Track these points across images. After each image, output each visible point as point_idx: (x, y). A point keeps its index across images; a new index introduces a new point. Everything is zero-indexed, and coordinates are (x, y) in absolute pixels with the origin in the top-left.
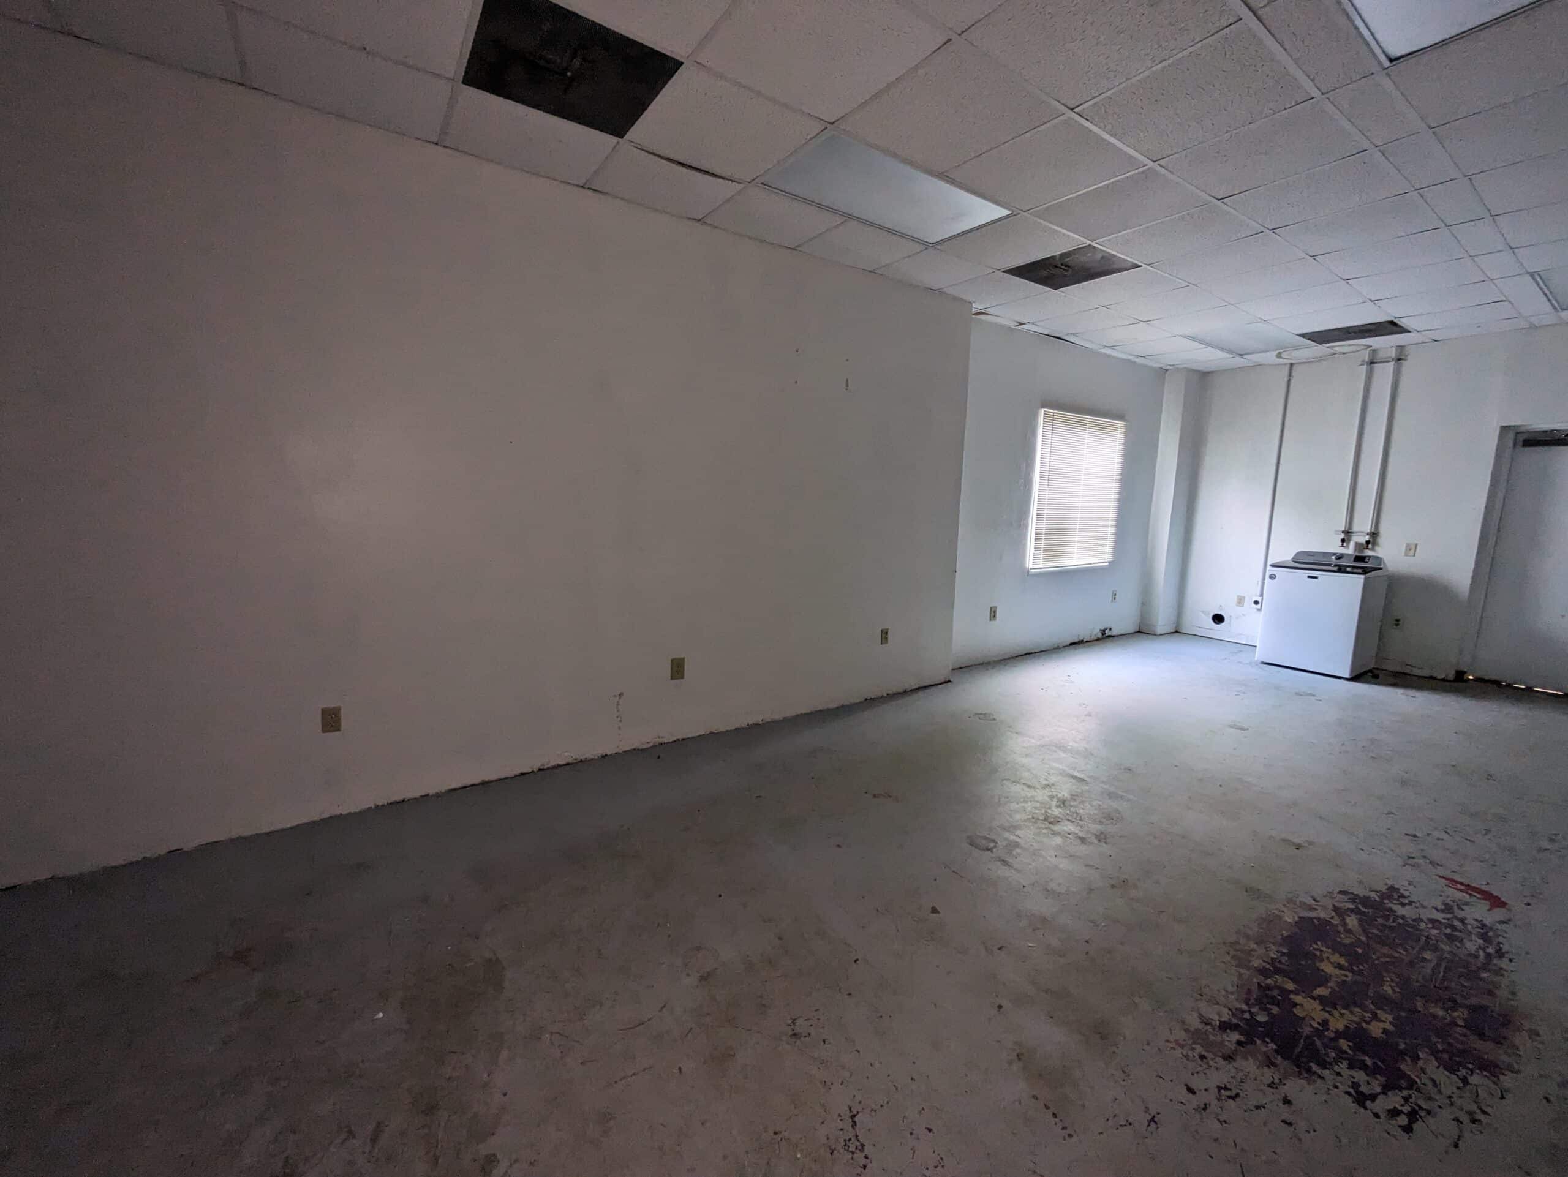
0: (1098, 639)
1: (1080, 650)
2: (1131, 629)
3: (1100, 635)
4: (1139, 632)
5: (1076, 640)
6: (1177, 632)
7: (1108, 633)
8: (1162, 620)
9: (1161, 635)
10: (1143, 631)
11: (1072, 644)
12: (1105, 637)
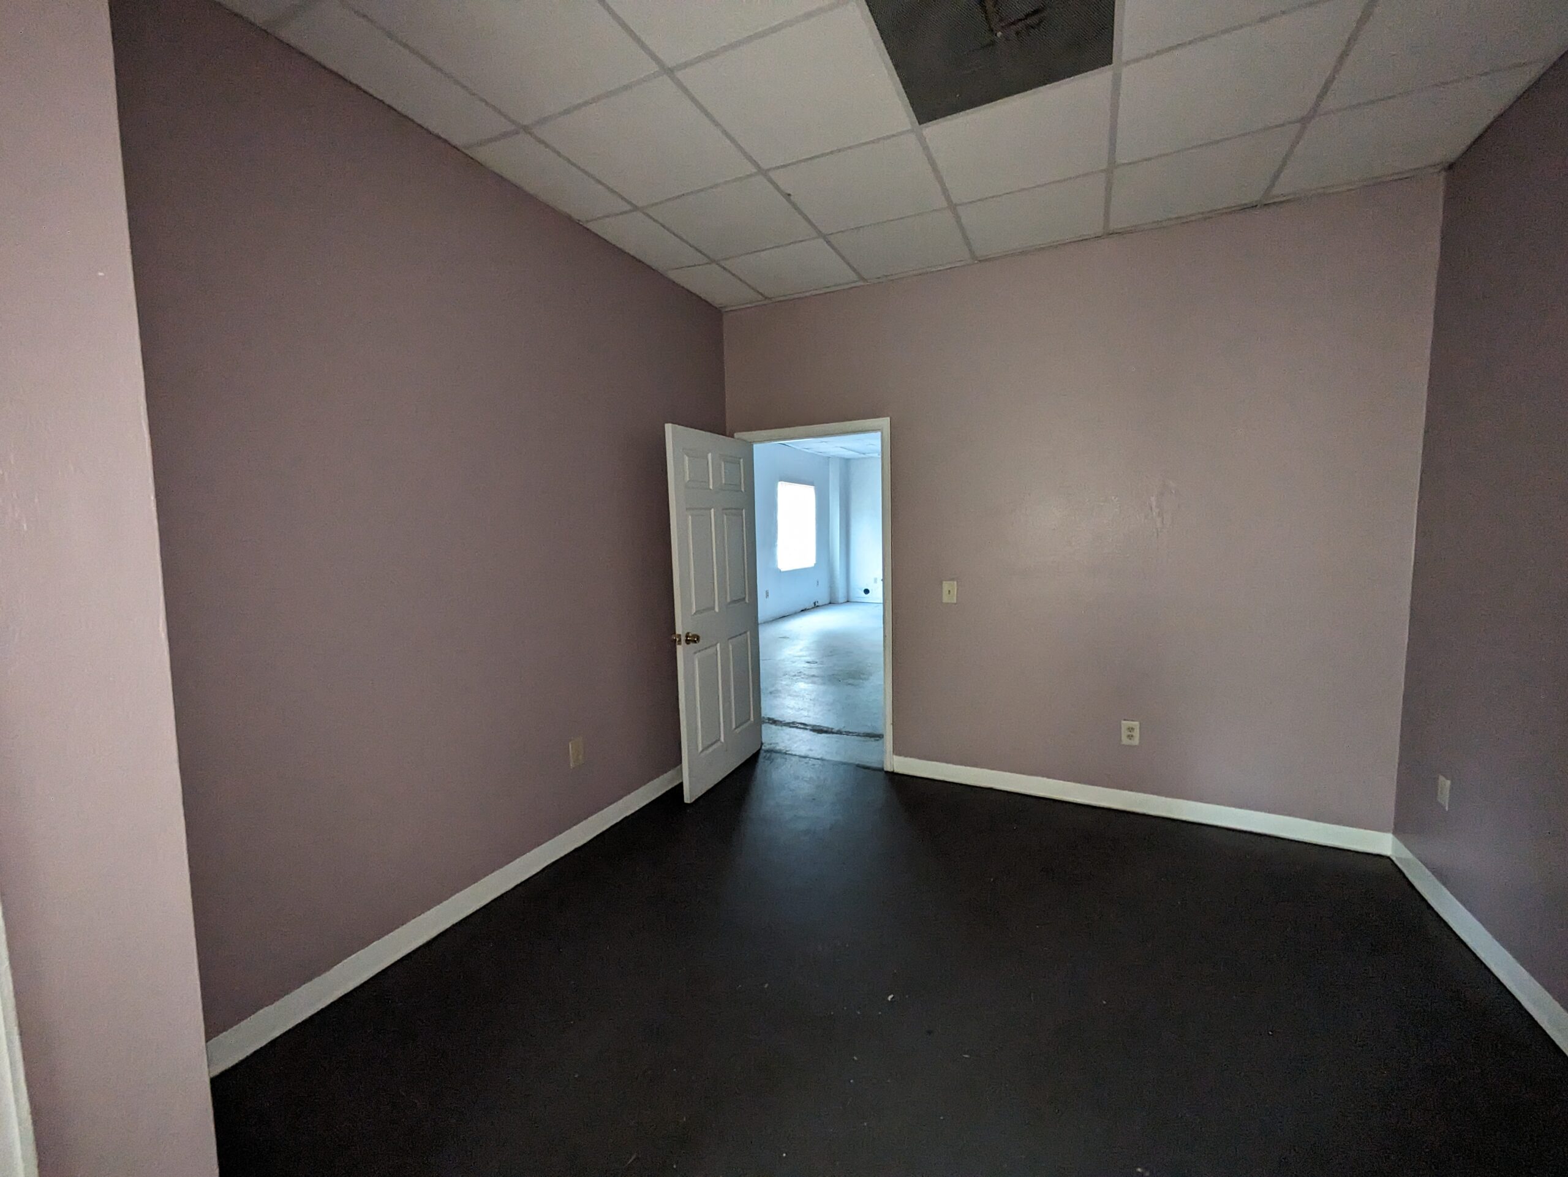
0: (813, 608)
1: (806, 612)
2: (828, 602)
3: (813, 606)
4: (830, 603)
5: (803, 609)
6: (848, 601)
7: (817, 604)
8: (841, 595)
9: (842, 603)
10: (832, 603)
11: (802, 611)
12: (816, 606)
